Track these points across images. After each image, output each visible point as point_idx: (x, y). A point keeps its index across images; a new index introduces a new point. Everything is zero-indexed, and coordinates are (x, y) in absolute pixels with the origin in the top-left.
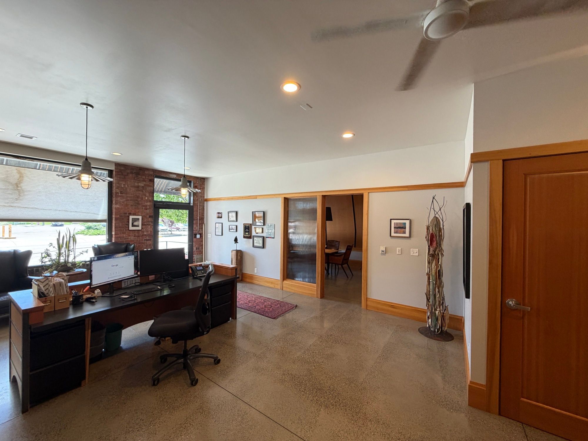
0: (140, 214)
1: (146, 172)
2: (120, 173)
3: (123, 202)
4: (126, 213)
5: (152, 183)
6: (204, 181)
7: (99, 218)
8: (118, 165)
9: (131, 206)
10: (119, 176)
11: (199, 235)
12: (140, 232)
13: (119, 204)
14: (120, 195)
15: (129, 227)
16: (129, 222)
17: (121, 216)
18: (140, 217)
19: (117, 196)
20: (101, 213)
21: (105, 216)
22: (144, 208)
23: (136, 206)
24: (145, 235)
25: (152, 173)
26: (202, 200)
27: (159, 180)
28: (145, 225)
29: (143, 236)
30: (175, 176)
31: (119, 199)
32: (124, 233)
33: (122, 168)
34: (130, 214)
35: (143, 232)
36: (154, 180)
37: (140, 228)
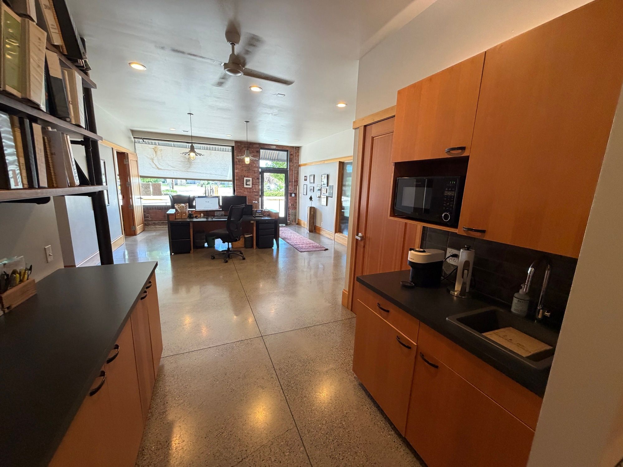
0: (251, 177)
1: (254, 146)
2: (238, 148)
3: (240, 168)
4: (242, 176)
5: (258, 154)
6: (299, 150)
7: (228, 179)
8: (236, 142)
9: (245, 171)
10: (237, 150)
11: (294, 194)
12: (251, 189)
13: (238, 170)
14: (238, 163)
15: (244, 186)
16: (244, 182)
17: (239, 178)
18: (251, 179)
19: (237, 164)
20: (228, 176)
21: (231, 178)
22: (253, 172)
23: (248, 171)
24: (255, 192)
25: (258, 146)
26: (296, 165)
27: (264, 151)
28: (254, 184)
29: (253, 192)
30: (274, 147)
31: (238, 166)
32: (241, 189)
33: (239, 144)
34: (245, 176)
35: (253, 189)
36: (260, 151)
37: (251, 186)
